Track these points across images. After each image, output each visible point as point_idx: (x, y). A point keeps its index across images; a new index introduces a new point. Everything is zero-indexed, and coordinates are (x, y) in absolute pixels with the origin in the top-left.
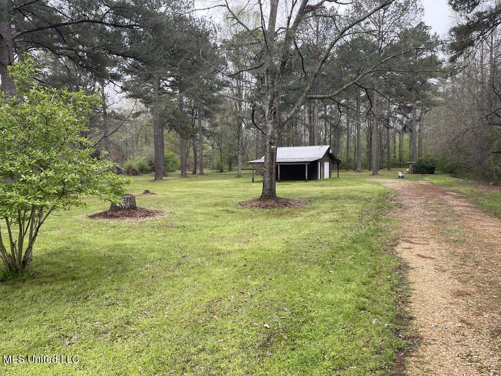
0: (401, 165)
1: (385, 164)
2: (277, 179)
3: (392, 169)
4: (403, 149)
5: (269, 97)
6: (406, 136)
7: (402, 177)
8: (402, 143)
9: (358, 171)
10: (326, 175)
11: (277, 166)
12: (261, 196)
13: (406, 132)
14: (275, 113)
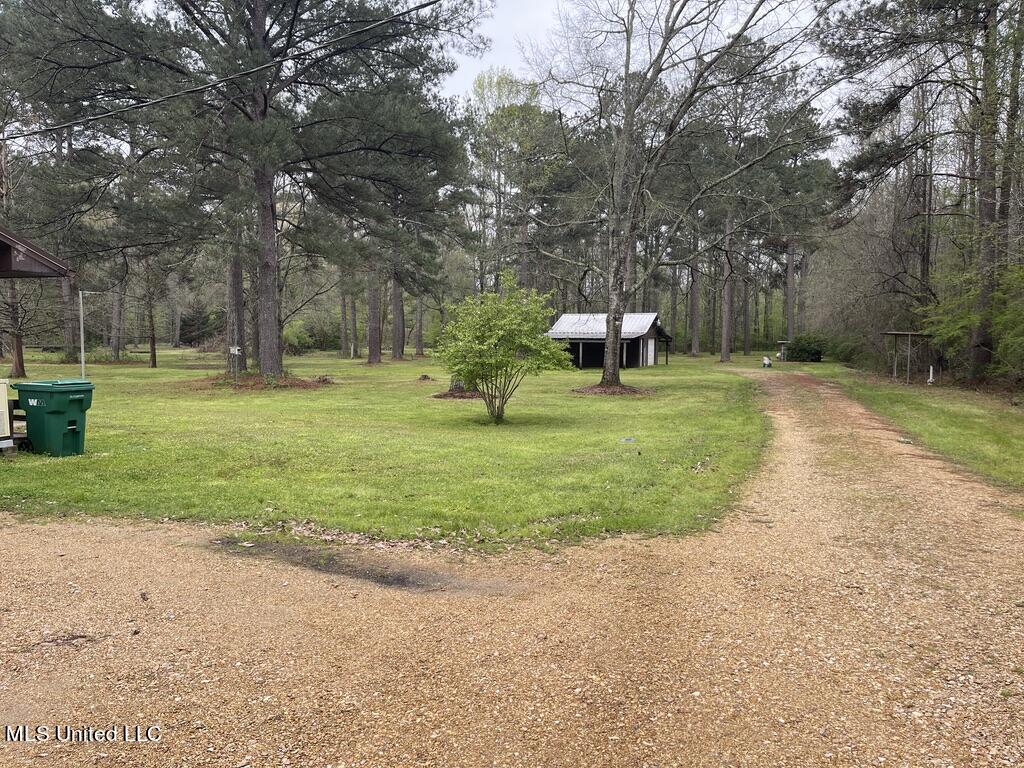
0: (766, 345)
1: (738, 344)
2: (621, 366)
3: (752, 353)
4: (771, 317)
5: (615, 263)
6: (778, 293)
7: (770, 366)
8: (770, 307)
9: (694, 356)
10: (651, 361)
11: (622, 345)
12: (602, 382)
13: (777, 287)
14: (621, 283)
